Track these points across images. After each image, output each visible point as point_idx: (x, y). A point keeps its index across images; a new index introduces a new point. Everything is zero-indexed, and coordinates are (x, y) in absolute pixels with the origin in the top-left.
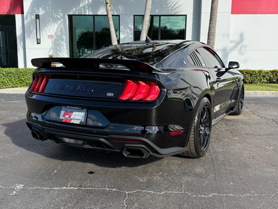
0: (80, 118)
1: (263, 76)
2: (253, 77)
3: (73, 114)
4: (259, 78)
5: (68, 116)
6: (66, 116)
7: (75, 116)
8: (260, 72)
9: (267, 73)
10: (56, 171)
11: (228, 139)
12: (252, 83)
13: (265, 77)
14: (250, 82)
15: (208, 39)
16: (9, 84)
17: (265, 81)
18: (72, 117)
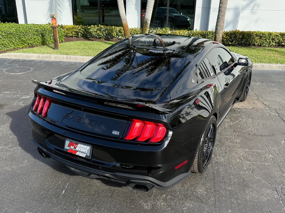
0: (85, 151)
1: (272, 39)
2: (263, 39)
3: (78, 145)
4: (268, 41)
5: (73, 147)
6: (71, 147)
7: (80, 149)
8: (270, 34)
9: (277, 36)
10: (64, 191)
11: (231, 142)
12: (260, 46)
13: (274, 39)
14: (258, 44)
15: (220, 3)
16: (10, 46)
17: (274, 44)
18: (77, 149)
